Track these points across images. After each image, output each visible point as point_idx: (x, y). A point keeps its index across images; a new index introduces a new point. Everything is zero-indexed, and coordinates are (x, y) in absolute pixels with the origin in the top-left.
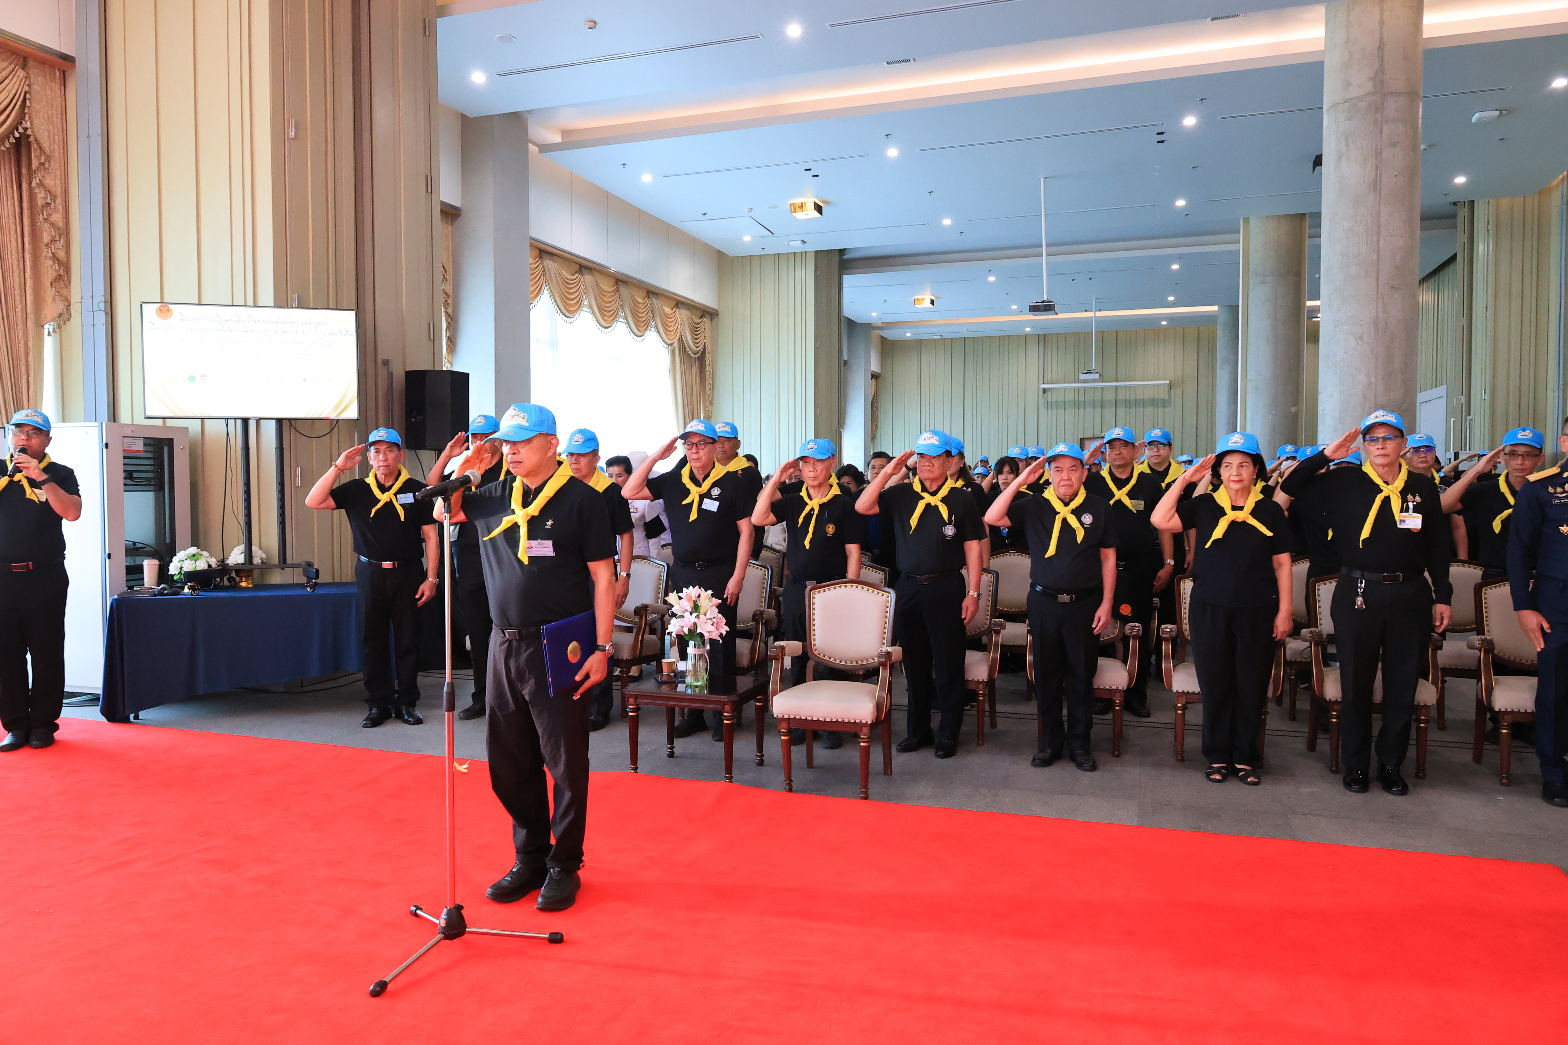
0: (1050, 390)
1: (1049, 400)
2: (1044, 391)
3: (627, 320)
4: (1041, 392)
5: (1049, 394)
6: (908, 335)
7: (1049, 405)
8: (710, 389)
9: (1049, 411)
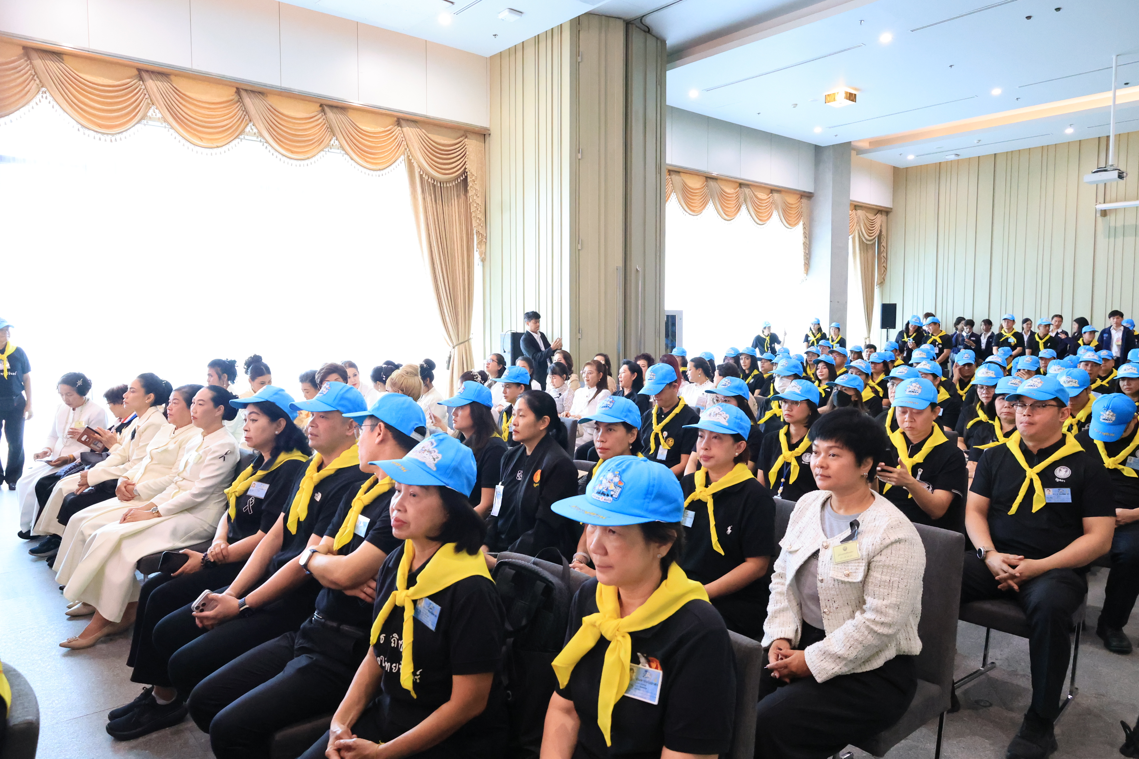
0: (1116, 210)
1: (1112, 224)
2: (1104, 213)
3: (264, 138)
4: (1098, 215)
5: (1111, 218)
6: (911, 157)
7: (1112, 232)
8: (479, 225)
9: (1112, 239)
